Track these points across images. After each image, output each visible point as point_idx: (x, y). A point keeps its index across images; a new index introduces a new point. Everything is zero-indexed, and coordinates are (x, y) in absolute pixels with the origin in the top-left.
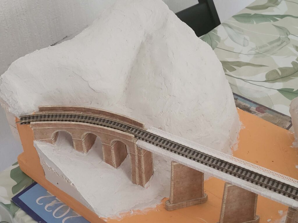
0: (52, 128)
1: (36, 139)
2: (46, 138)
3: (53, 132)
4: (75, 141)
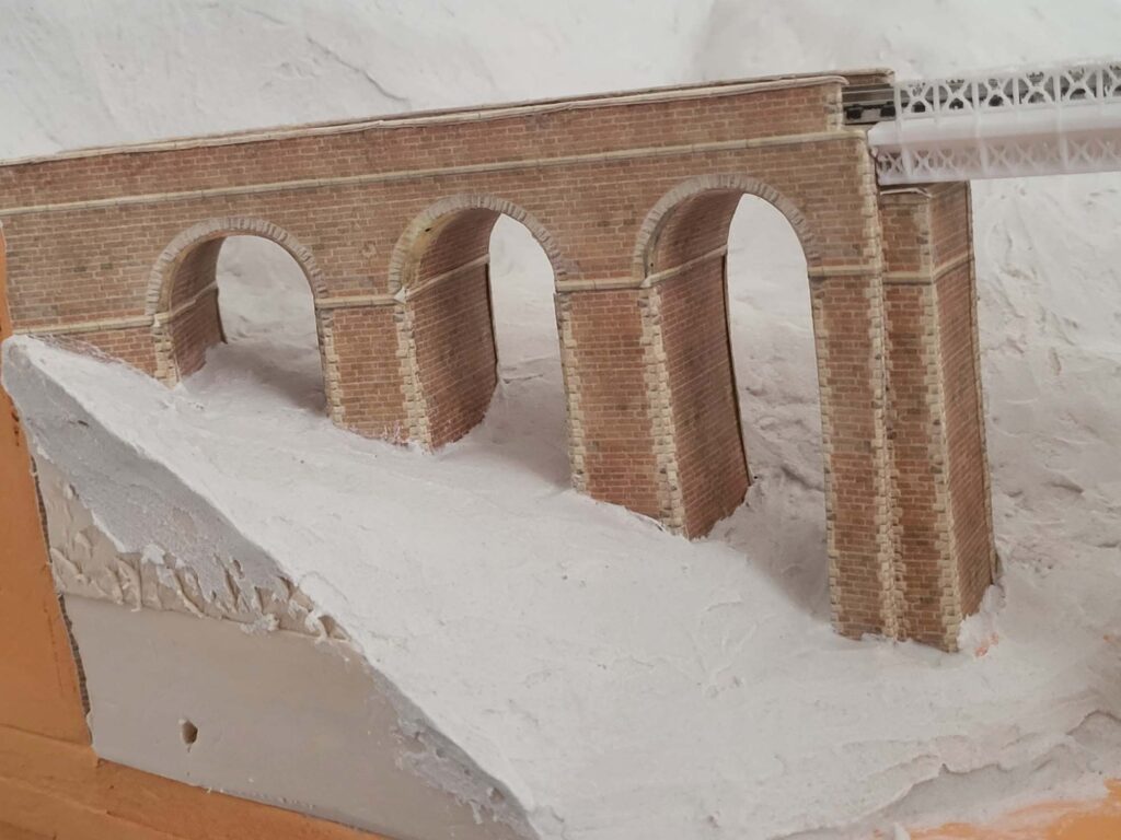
0: (153, 206)
1: (23, 320)
2: (100, 310)
3: (159, 248)
4: (337, 321)
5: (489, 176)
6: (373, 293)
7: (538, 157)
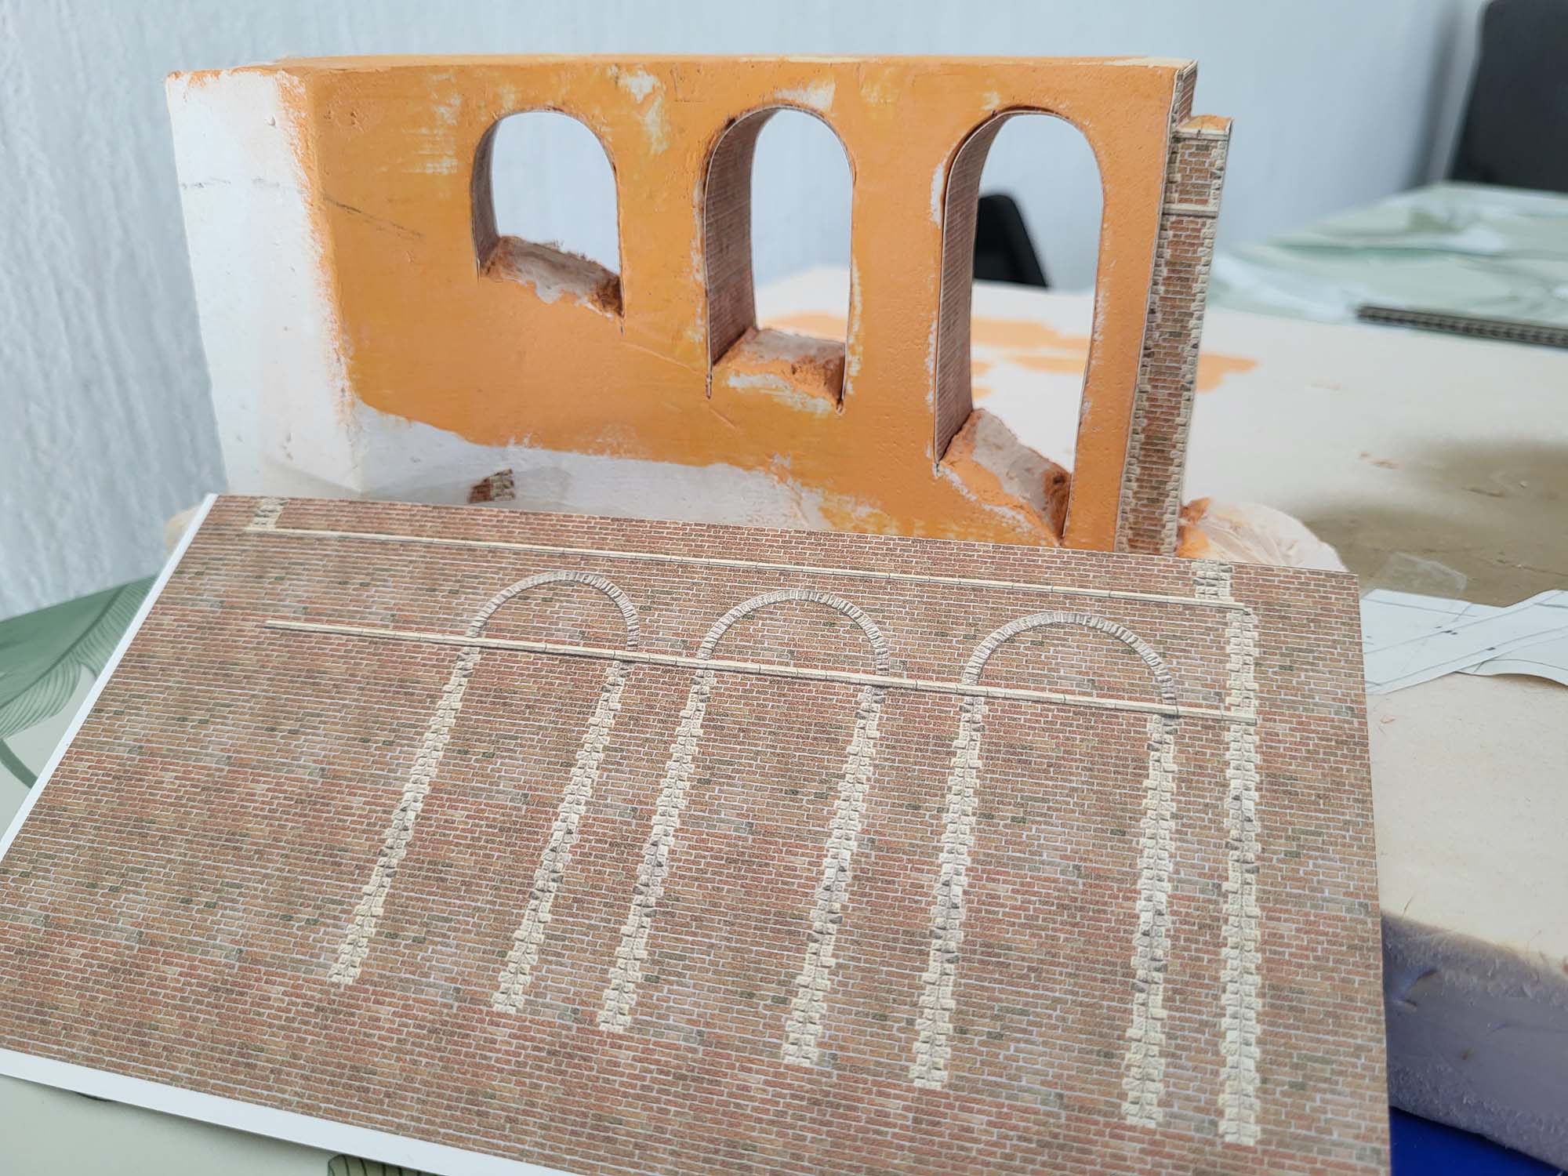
4: (635, 673)
5: (835, 579)
6: (680, 654)
7: (891, 571)
